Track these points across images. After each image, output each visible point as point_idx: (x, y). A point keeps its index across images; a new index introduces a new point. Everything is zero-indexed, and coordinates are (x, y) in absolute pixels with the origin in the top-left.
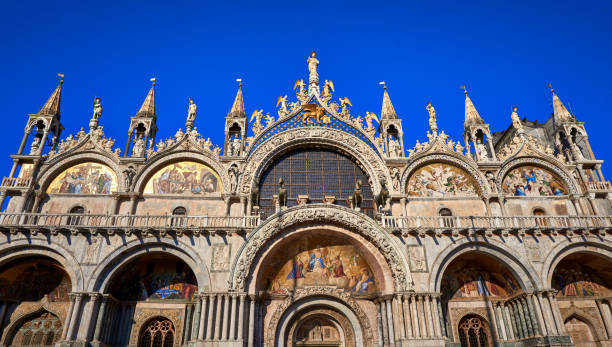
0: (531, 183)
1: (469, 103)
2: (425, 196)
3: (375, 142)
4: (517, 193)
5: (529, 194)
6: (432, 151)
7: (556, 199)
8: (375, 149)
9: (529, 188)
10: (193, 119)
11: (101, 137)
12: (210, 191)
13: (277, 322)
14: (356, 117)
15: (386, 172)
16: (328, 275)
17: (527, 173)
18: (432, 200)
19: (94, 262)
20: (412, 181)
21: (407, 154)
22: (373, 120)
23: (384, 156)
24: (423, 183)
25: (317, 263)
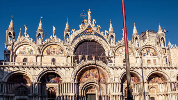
0: (148, 53)
1: (135, 27)
2: (119, 56)
3: (107, 40)
4: (144, 55)
6: (122, 43)
8: (107, 42)
9: (148, 54)
10: (54, 32)
11: (29, 38)
12: (61, 54)
13: (81, 89)
14: (102, 32)
15: (110, 49)
16: (93, 77)
17: (148, 50)
18: (121, 57)
19: (36, 75)
20: (116, 51)
21: (116, 44)
22: (107, 33)
23: (109, 44)
24: (119, 52)
25: (91, 74)
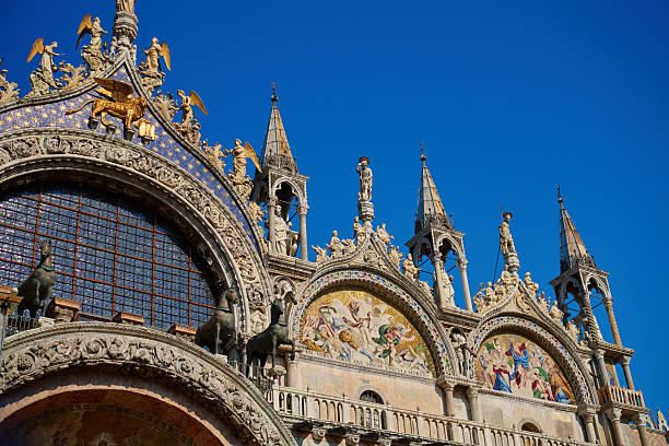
0: (520, 369)
2: (334, 356)
4: (498, 385)
5: (516, 390)
6: (359, 261)
7: (558, 408)
9: (518, 378)
14: (213, 145)
24: (334, 326)
